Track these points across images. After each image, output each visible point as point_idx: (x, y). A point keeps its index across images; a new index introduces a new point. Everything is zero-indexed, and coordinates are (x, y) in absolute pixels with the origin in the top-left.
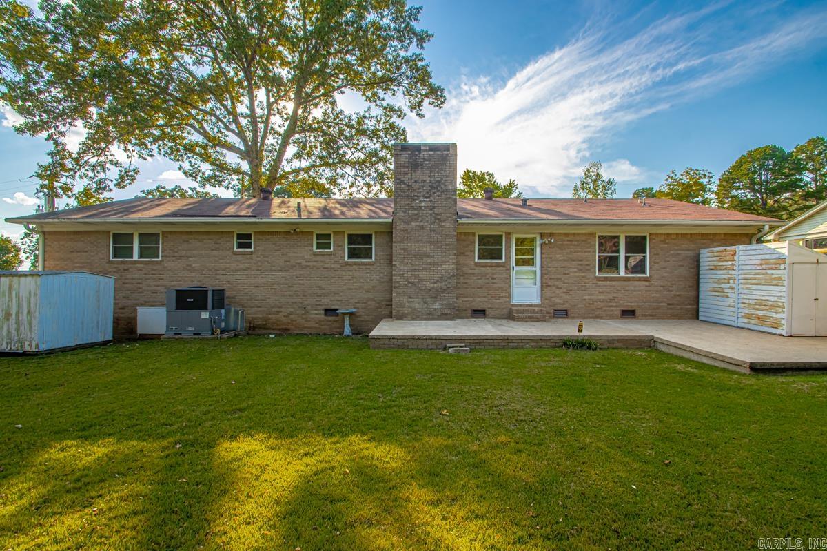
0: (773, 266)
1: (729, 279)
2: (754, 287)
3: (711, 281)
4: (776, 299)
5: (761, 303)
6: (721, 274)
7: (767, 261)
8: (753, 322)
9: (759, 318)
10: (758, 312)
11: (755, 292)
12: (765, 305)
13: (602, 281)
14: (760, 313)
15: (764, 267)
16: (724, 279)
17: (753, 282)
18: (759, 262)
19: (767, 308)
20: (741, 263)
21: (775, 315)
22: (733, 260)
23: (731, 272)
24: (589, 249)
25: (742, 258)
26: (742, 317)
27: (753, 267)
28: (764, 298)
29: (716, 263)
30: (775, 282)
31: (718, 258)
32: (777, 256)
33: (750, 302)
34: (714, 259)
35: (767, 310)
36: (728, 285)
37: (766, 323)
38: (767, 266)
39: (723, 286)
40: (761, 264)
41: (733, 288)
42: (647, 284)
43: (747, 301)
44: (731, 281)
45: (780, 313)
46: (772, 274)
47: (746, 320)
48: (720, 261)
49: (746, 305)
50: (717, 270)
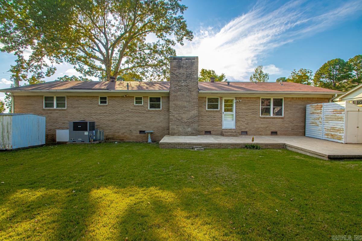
0: (339, 112)
1: (319, 118)
2: (330, 122)
3: (311, 119)
4: (340, 127)
5: (333, 129)
6: (316, 116)
7: (336, 110)
8: (329, 137)
9: (332, 135)
10: (331, 133)
11: (331, 124)
13: (263, 119)
14: (333, 133)
15: (335, 113)
16: (317, 118)
17: (330, 119)
18: (333, 110)
19: (336, 131)
20: (325, 111)
21: (339, 134)
22: (321, 110)
23: (320, 115)
24: (257, 105)
25: (325, 109)
26: (325, 135)
27: (330, 113)
28: (334, 127)
29: (313, 111)
30: (339, 119)
31: (314, 109)
32: (341, 108)
33: (328, 128)
34: (313, 109)
35: (336, 132)
36: (319, 121)
37: (335, 138)
38: (336, 112)
39: (316, 121)
40: (333, 112)
41: (321, 122)
42: (283, 120)
44: (320, 119)
45: (342, 133)
46: (339, 116)
47: (326, 136)
48: (315, 110)
49: (326, 130)
50: (314, 114)
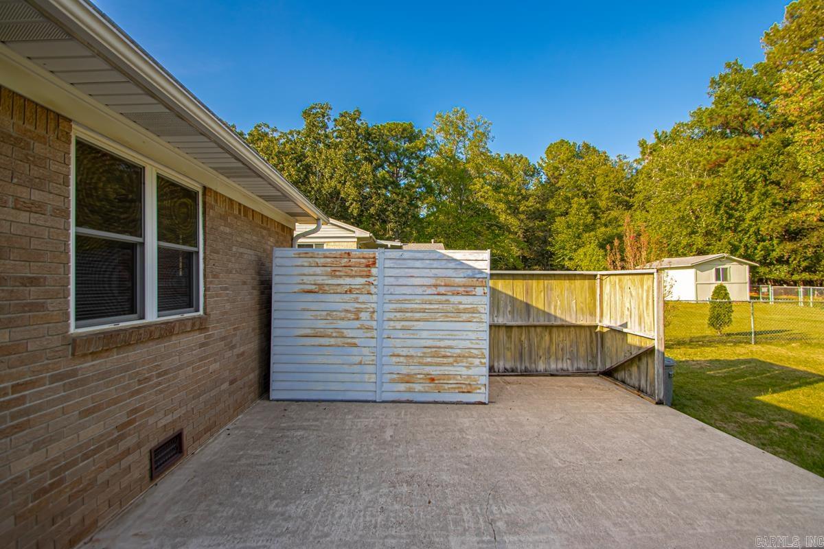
0: (461, 289)
1: (359, 311)
2: (420, 325)
3: (308, 315)
4: (467, 344)
5: (437, 353)
6: (337, 302)
7: (448, 281)
8: (418, 387)
9: (433, 380)
10: (428, 369)
11: (424, 335)
12: (444, 357)
13: (94, 354)
14: (434, 371)
15: (442, 290)
16: (347, 311)
17: (418, 315)
18: (433, 281)
19: (451, 360)
20: (388, 281)
21: (464, 371)
22: (368, 276)
23: (362, 298)
25: (388, 272)
26: (393, 381)
27: (420, 290)
28: (442, 344)
29: (320, 280)
30: (465, 316)
31: (329, 269)
32: (469, 272)
33: (412, 352)
34: (318, 270)
35: (451, 364)
36: (357, 324)
37: (446, 386)
38: (448, 289)
39: (342, 324)
40: (436, 286)
41: (369, 329)
42: (199, 337)
43: (405, 352)
44: (363, 315)
45: (477, 366)
46: (460, 303)
47: (402, 387)
48: (333, 275)
49: (402, 359)
50: (325, 292)
